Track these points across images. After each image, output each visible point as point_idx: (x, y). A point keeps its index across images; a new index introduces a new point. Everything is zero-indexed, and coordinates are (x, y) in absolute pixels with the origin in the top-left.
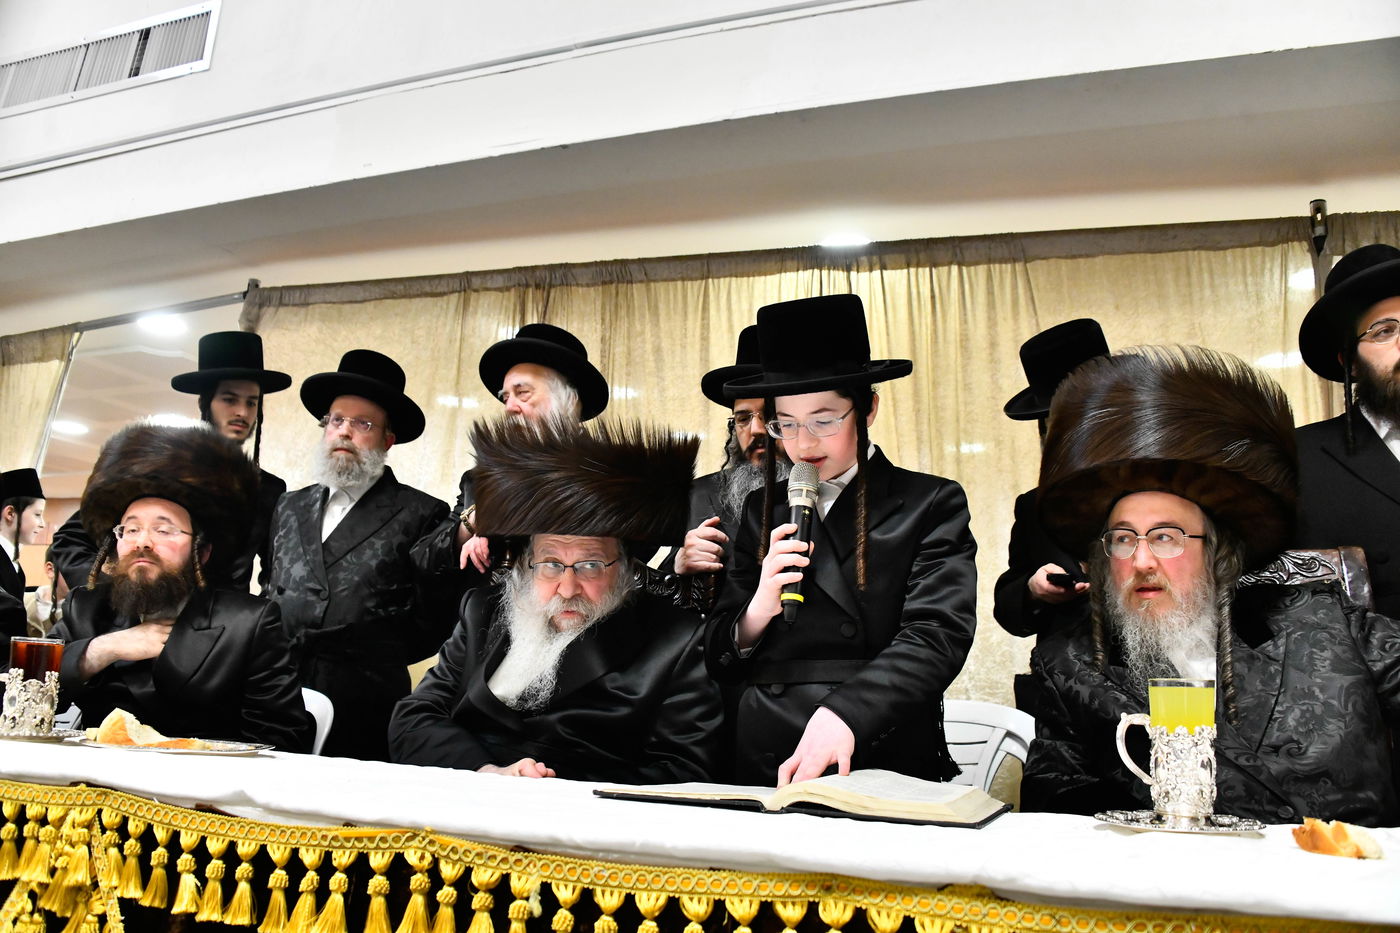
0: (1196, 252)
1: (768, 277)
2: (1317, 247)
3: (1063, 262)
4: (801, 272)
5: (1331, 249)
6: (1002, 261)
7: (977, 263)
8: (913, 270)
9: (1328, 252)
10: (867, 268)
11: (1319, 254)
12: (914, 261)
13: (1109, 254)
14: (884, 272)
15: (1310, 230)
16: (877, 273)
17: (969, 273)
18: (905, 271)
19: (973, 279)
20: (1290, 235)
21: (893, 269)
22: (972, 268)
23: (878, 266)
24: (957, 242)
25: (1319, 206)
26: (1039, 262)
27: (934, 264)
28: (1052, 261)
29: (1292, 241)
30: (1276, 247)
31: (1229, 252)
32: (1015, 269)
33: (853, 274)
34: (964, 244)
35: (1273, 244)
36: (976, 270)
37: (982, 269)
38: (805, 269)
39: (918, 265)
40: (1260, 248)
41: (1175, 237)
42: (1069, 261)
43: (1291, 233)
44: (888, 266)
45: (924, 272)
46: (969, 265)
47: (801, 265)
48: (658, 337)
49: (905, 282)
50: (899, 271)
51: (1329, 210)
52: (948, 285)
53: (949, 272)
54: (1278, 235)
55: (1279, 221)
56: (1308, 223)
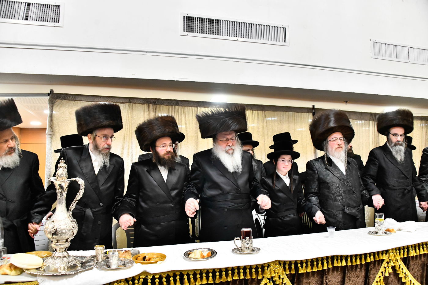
0: (294, 113)
2: (314, 114)
6: (260, 110)
7: (255, 110)
15: (312, 111)
17: (254, 112)
19: (255, 114)
25: (314, 106)
26: (267, 111)
27: (248, 110)
28: (270, 111)
29: (309, 112)
30: (307, 113)
32: (263, 112)
34: (254, 106)
37: (256, 112)
40: (304, 113)
42: (272, 112)
43: (310, 110)
48: (186, 121)
51: (315, 107)
52: (250, 115)
53: (250, 111)
54: (307, 111)
55: (307, 108)
56: (312, 109)
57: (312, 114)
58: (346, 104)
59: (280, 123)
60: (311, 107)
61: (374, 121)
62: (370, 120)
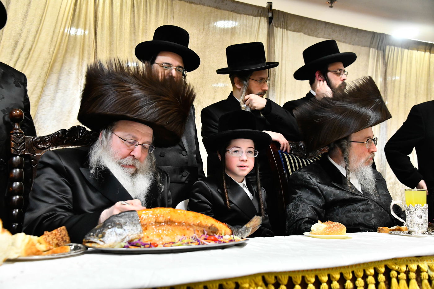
0: (232, 13)
2: (270, 21)
9: (273, 25)
11: (270, 24)
15: (267, 14)
20: (262, 14)
25: (270, 4)
29: (262, 16)
30: (257, 18)
31: (242, 15)
35: (256, 16)
40: (251, 17)
51: (273, 8)
54: (258, 13)
55: (259, 7)
56: (267, 11)
57: (266, 21)
58: (331, 7)
59: (204, 29)
61: (377, 49)
62: (370, 47)
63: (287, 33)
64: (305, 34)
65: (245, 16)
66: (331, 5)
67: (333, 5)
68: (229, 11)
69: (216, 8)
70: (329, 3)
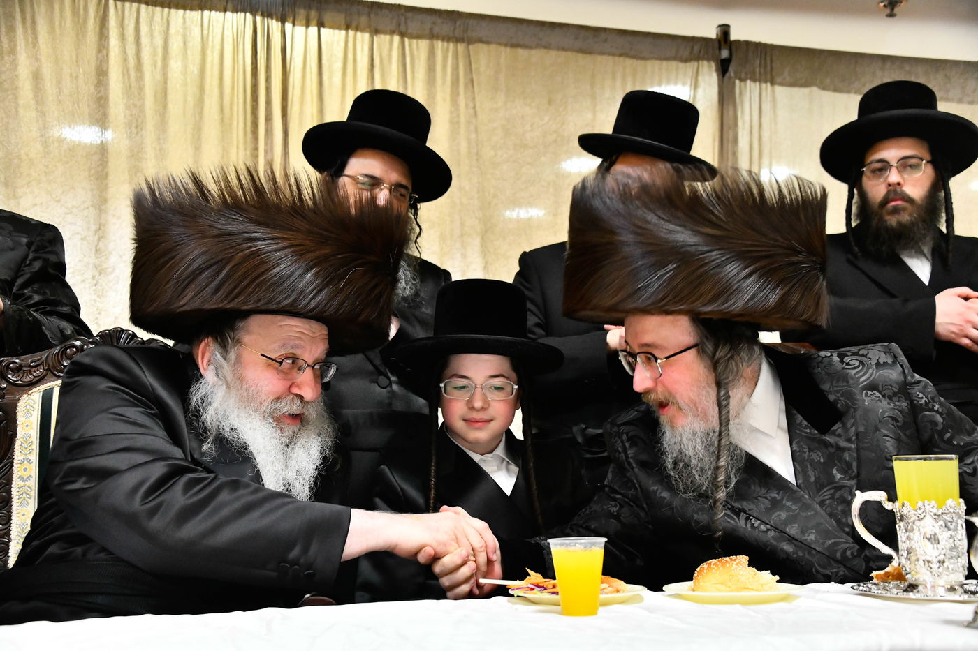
1: (188, 12)
2: (723, 68)
3: (502, 48)
4: (229, 14)
5: (735, 73)
6: (447, 39)
7: (418, 37)
8: (351, 33)
9: (733, 75)
10: (304, 22)
11: (724, 76)
12: (354, 25)
13: (545, 47)
14: (322, 29)
15: (717, 51)
16: (313, 30)
17: (410, 45)
18: (343, 32)
19: (415, 53)
20: (701, 54)
21: (330, 27)
22: (414, 41)
23: (315, 22)
24: (403, 11)
25: (725, 30)
26: (480, 45)
27: (375, 32)
28: (493, 47)
29: (703, 59)
30: (688, 64)
32: (457, 48)
33: (288, 26)
34: (410, 14)
35: (686, 61)
36: (417, 44)
37: (424, 44)
38: (235, 10)
39: (357, 29)
40: (674, 63)
41: (606, 41)
42: (508, 49)
43: (702, 51)
44: (326, 24)
45: (363, 38)
46: (412, 37)
47: (230, 6)
48: (37, 59)
49: (342, 44)
50: (337, 31)
51: (734, 36)
52: (390, 56)
53: (391, 42)
54: (691, 53)
55: (693, 39)
56: (716, 45)
57: (714, 68)
58: (891, 15)
60: (712, 34)
63: (773, 92)
64: (824, 88)
65: (657, 63)
66: (892, 9)
67: (896, 10)
68: (613, 55)
69: (582, 51)
70: (885, 6)
